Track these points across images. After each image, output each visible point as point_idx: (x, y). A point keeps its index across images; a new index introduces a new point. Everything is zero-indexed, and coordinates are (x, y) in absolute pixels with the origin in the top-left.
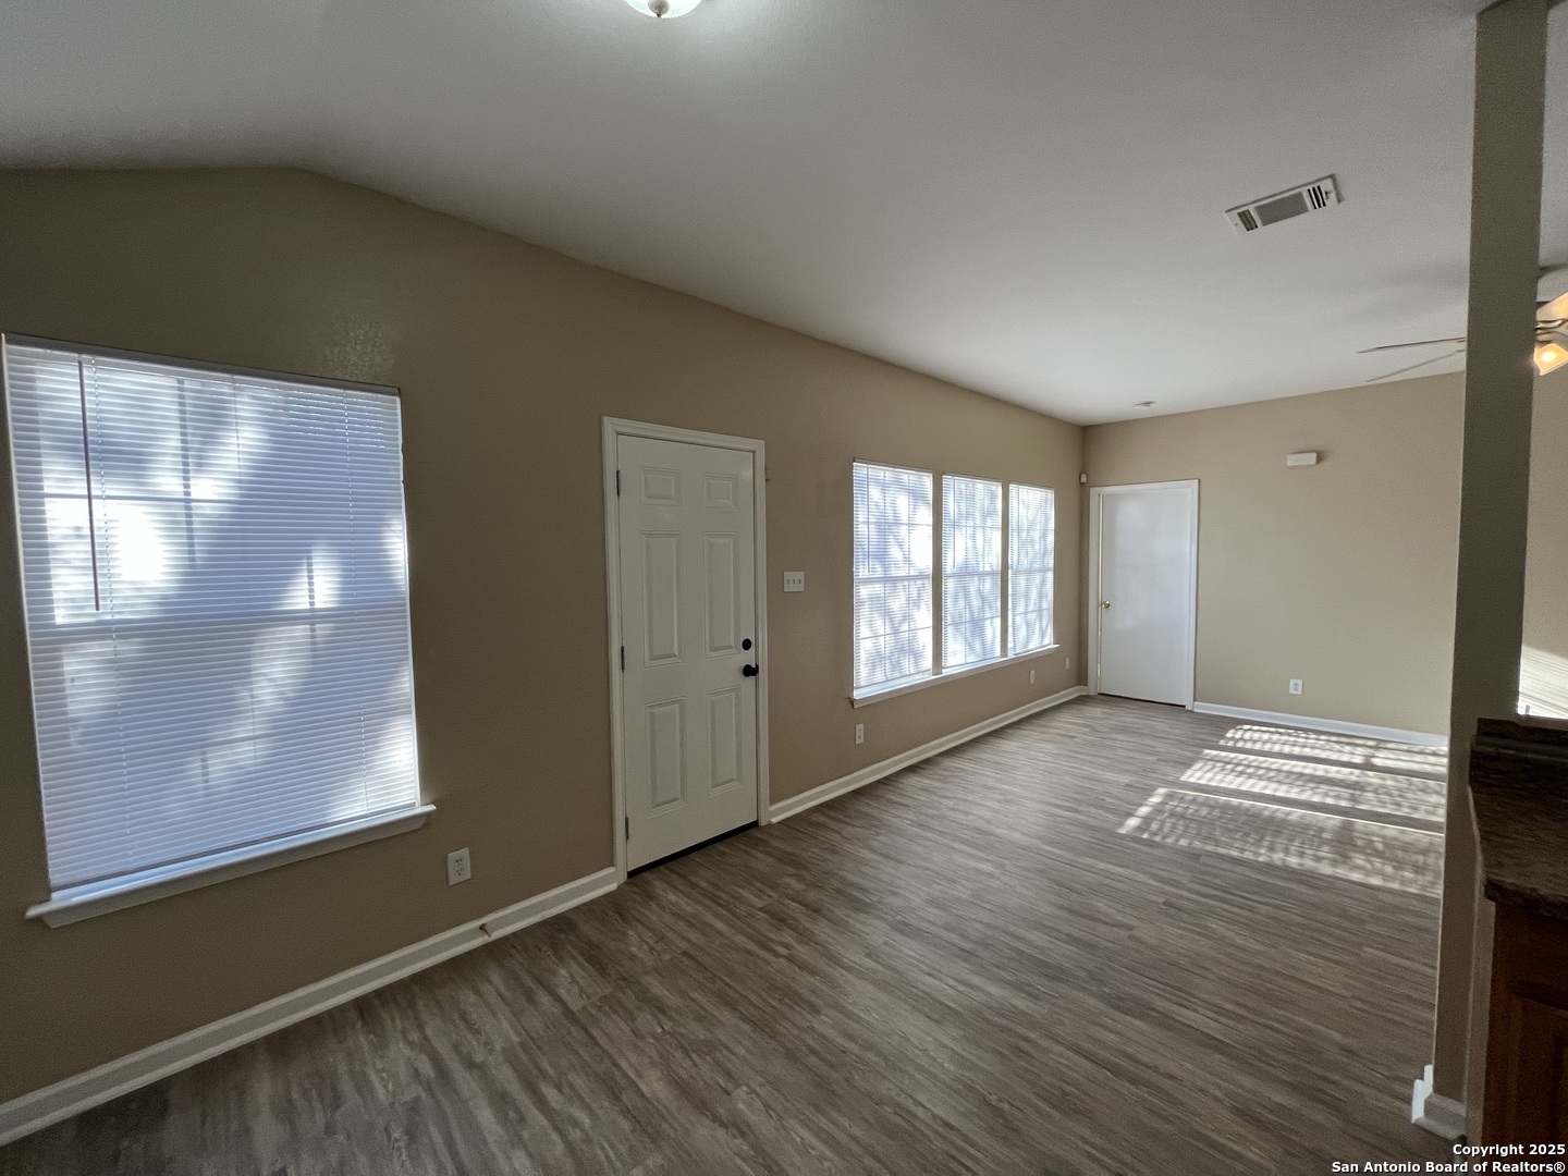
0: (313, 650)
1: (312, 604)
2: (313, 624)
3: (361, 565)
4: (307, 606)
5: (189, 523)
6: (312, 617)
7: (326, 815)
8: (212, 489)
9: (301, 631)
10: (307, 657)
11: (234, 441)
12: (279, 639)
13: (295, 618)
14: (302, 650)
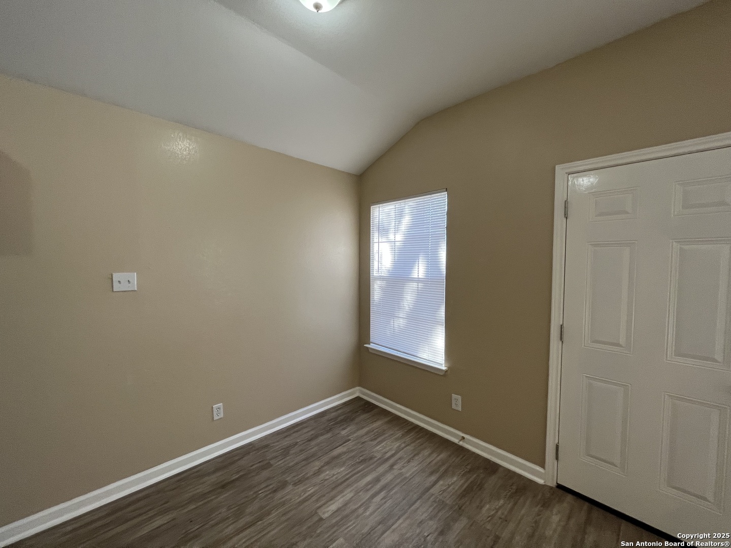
0: (418, 292)
1: (418, 276)
2: (418, 283)
3: (432, 263)
4: (417, 277)
5: (395, 248)
6: (418, 280)
7: (417, 353)
8: (399, 237)
9: (415, 285)
10: (416, 294)
11: (404, 221)
12: (410, 287)
13: (413, 280)
14: (415, 292)
